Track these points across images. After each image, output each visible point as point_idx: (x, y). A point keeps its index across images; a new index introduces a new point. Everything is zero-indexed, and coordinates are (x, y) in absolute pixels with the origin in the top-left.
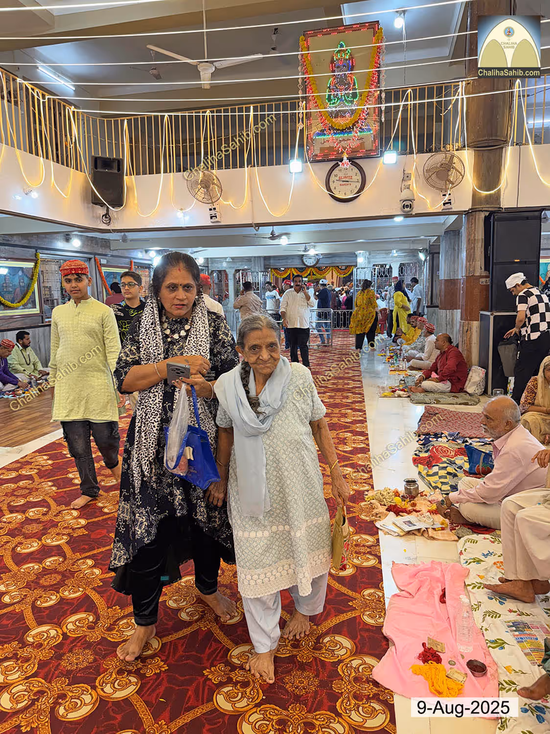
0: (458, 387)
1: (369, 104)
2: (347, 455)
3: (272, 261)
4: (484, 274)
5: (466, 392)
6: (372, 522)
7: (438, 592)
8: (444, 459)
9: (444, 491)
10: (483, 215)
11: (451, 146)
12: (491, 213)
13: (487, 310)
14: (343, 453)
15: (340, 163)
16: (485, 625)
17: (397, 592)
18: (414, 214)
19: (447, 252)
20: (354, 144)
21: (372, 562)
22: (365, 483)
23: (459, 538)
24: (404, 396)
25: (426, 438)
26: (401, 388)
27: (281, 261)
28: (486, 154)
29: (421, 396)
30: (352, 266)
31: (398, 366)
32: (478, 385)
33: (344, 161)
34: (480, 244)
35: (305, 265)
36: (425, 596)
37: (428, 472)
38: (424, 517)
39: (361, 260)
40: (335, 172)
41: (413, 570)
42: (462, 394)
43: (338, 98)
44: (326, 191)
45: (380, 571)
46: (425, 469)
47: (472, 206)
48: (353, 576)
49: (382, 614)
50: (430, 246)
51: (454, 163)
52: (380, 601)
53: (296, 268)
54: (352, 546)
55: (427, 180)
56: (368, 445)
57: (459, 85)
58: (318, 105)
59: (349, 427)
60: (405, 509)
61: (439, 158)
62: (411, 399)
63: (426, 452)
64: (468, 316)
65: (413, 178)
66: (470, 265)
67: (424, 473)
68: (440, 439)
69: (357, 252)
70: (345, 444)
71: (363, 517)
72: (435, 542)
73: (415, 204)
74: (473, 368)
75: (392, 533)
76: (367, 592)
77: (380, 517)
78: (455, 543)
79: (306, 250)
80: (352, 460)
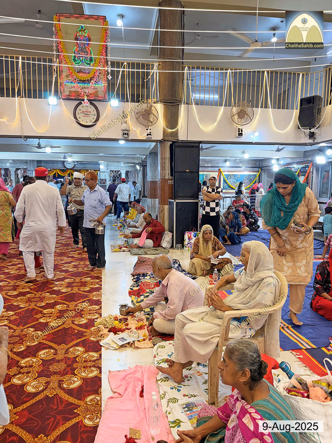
0: (157, 244)
1: (100, 67)
2: (85, 293)
3: (43, 164)
4: (170, 178)
5: (162, 247)
6: (98, 342)
7: (139, 389)
8: (148, 290)
9: (146, 312)
10: (169, 143)
11: (151, 100)
12: (173, 142)
13: (172, 199)
14: (83, 293)
15: (83, 102)
16: (168, 409)
17: (111, 394)
18: (130, 139)
19: (151, 165)
20: (92, 91)
21: (95, 373)
22: (96, 313)
23: (154, 345)
24: (127, 251)
25: (137, 277)
26: (125, 246)
27: (49, 164)
28: (170, 107)
29: (136, 250)
30: (97, 170)
31: (124, 232)
32: (168, 242)
33: (85, 101)
34: (168, 161)
35: (65, 167)
36: (130, 395)
37: (137, 300)
38: (133, 333)
39: (102, 167)
40: (80, 107)
41: (124, 374)
42: (159, 248)
43: (80, 60)
44: (74, 119)
45: (100, 379)
46: (135, 298)
47: (163, 137)
48: (80, 387)
49: (99, 415)
50: (142, 161)
51: (152, 111)
52: (98, 404)
53: (60, 169)
54: (82, 363)
55: (137, 119)
56: (101, 285)
57: (154, 65)
58: (67, 63)
59: (89, 274)
60: (120, 329)
61: (144, 106)
62: (131, 253)
63: (137, 286)
64: (162, 202)
65: (129, 117)
66: (162, 172)
67: (135, 301)
68: (146, 277)
69: (100, 162)
70: (85, 286)
71: (92, 339)
72: (139, 350)
73: (130, 133)
74: (166, 232)
75: (111, 348)
76: (89, 399)
77: (103, 337)
78: (151, 349)
79: (65, 158)
80: (89, 297)
